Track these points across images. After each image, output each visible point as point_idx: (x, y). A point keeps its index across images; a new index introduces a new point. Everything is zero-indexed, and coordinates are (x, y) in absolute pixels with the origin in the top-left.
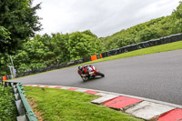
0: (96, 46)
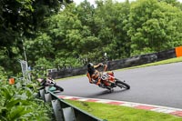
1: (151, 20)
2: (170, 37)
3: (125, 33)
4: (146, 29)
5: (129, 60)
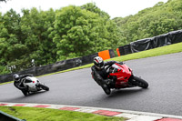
1: (75, 27)
2: (93, 43)
3: (50, 40)
4: (71, 35)
5: (55, 66)
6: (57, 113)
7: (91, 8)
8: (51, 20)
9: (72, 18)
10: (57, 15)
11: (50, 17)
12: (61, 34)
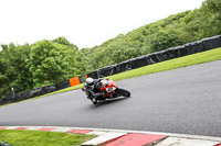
0: (77, 63)
1: (49, 58)
2: (65, 71)
3: (27, 70)
4: (45, 66)
5: (33, 92)
6: (36, 134)
7: (62, 41)
8: (27, 54)
9: (45, 50)
10: (32, 48)
11: (26, 50)
12: (36, 65)
